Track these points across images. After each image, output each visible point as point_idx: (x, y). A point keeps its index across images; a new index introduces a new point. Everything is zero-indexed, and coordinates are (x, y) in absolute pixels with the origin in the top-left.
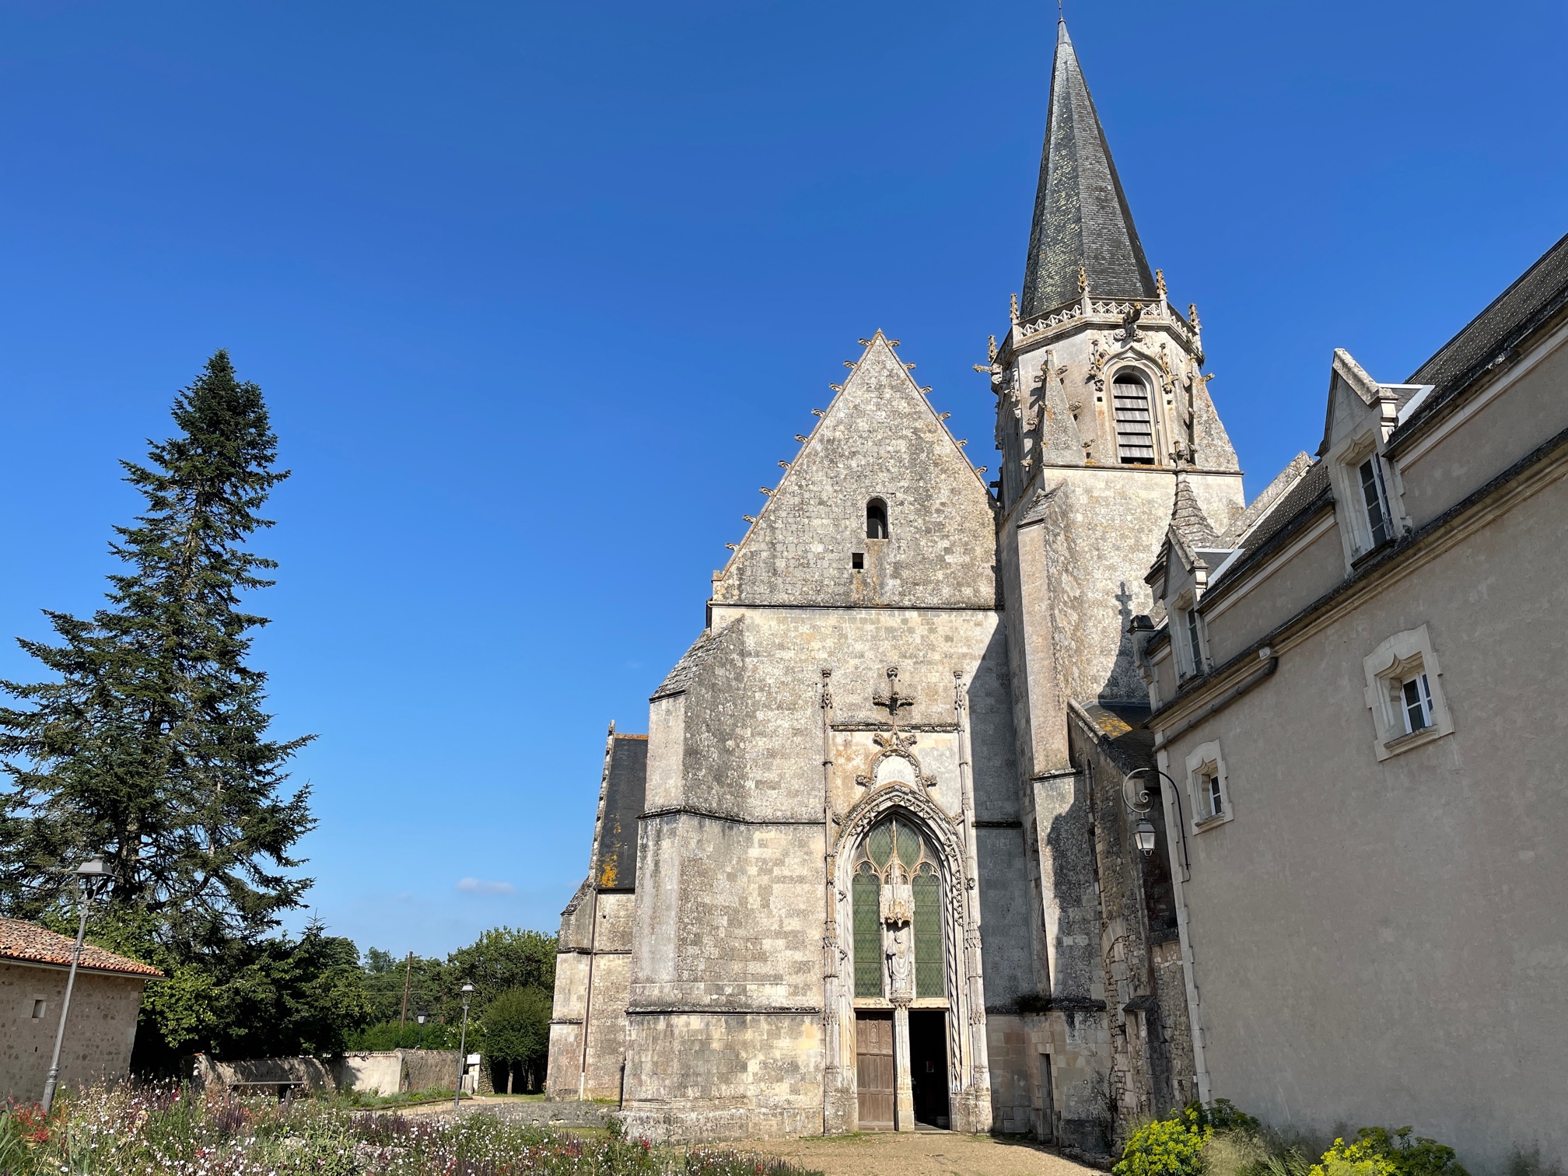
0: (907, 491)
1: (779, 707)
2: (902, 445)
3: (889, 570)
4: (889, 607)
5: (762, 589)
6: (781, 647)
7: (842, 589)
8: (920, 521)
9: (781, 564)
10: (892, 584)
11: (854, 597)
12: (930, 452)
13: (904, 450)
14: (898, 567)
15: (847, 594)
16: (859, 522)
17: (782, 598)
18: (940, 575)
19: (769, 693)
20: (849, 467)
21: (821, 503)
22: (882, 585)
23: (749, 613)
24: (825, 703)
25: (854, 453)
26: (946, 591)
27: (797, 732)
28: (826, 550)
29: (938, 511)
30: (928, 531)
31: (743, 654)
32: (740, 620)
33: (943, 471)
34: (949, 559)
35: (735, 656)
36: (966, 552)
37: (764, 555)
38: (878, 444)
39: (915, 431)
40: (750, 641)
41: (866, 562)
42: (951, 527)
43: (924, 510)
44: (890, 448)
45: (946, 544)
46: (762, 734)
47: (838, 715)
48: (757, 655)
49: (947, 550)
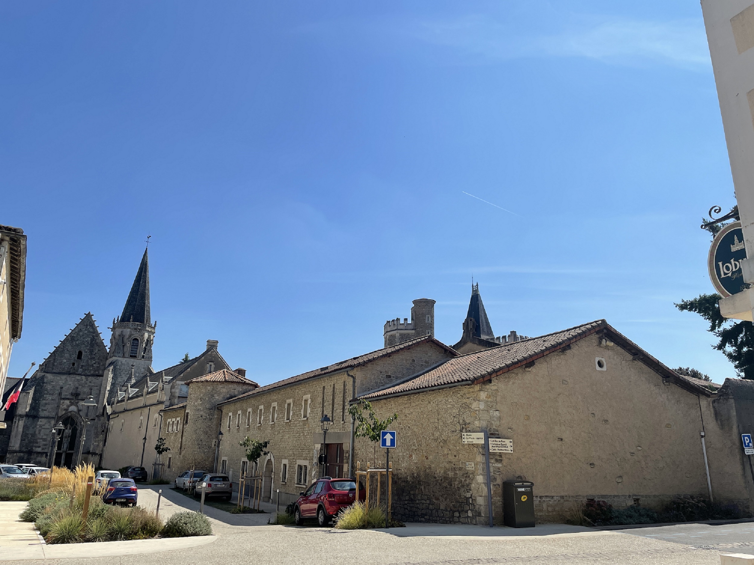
0: (88, 349)
1: (50, 394)
2: (89, 339)
3: (80, 367)
4: (78, 374)
5: (51, 369)
6: (52, 382)
7: (69, 370)
8: (90, 356)
9: (56, 364)
10: (80, 370)
11: (71, 372)
12: (96, 341)
13: (89, 340)
14: (82, 366)
15: (70, 371)
16: (75, 356)
17: (55, 371)
18: (91, 368)
19: (48, 391)
20: (76, 343)
21: (68, 351)
22: (78, 370)
23: (46, 374)
24: (60, 394)
25: (78, 340)
26: (92, 372)
27: (52, 400)
28: (67, 361)
29: (94, 355)
30: (91, 359)
31: (43, 383)
32: (44, 376)
33: (97, 346)
34: (94, 365)
35: (41, 384)
36: (99, 364)
37: (52, 361)
38: (84, 338)
39: (93, 336)
40: (45, 380)
41: (75, 365)
42: (96, 358)
43: (91, 354)
44: (86, 340)
45: (94, 362)
46: (44, 400)
47: (63, 397)
48: (46, 383)
49: (94, 363)
